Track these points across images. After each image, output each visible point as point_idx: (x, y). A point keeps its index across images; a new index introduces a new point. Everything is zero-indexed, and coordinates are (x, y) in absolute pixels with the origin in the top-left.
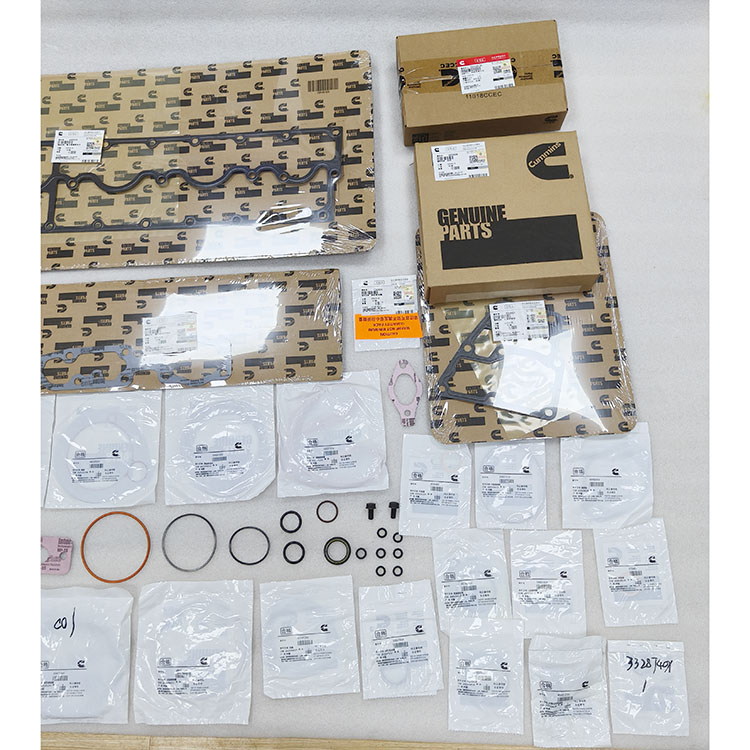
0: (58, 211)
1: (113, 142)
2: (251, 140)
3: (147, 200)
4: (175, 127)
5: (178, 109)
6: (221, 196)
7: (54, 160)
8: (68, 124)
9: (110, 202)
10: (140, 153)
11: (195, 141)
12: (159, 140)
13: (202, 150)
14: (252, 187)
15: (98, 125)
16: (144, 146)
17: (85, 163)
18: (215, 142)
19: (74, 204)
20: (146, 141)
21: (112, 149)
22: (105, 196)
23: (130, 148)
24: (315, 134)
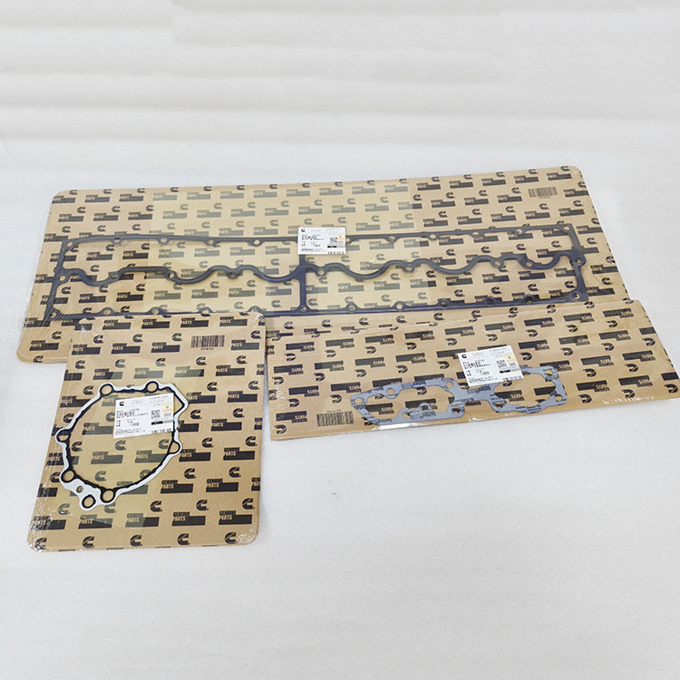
0: (309, 296)
1: (353, 238)
2: (486, 235)
3: (397, 287)
4: (411, 225)
5: (411, 211)
6: (469, 281)
7: (300, 252)
8: (308, 223)
9: (361, 288)
10: (382, 247)
11: (433, 236)
12: (398, 236)
13: (441, 244)
14: (499, 274)
15: (336, 223)
16: (384, 241)
17: (330, 254)
18: (452, 237)
19: (325, 290)
20: (386, 237)
21: (354, 243)
22: (354, 283)
23: (370, 243)
24: (547, 230)
